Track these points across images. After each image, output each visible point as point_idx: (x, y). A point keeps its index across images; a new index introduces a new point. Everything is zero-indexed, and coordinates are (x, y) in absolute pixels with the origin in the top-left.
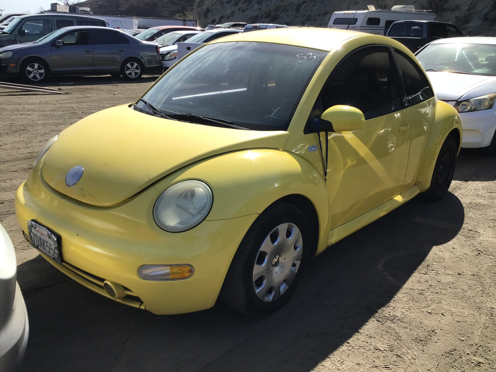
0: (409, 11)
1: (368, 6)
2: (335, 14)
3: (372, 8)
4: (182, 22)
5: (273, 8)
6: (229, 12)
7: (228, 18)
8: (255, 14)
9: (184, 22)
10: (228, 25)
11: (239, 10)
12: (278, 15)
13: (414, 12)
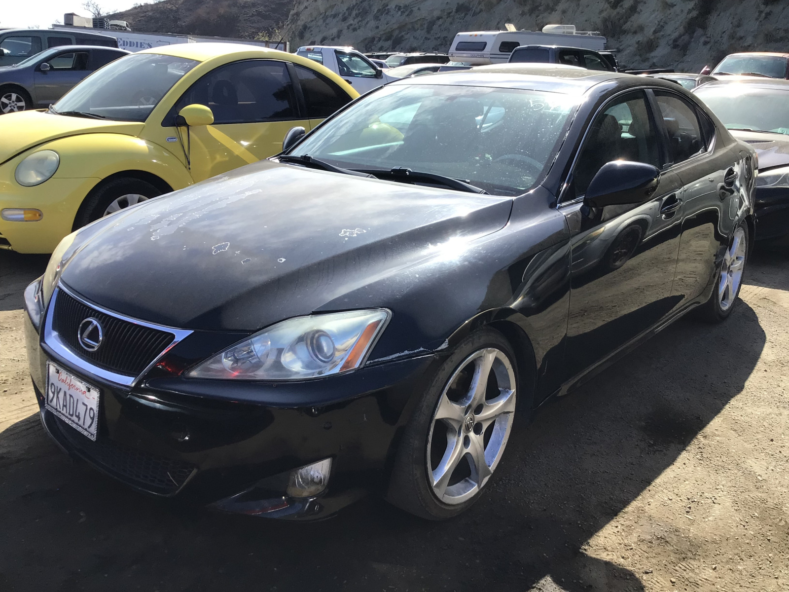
0: (567, 33)
1: (506, 25)
2: (459, 35)
3: (511, 28)
5: (395, 26)
6: (334, 31)
7: (333, 39)
8: (370, 35)
9: (266, 45)
11: (348, 28)
12: (402, 36)
13: (574, 34)
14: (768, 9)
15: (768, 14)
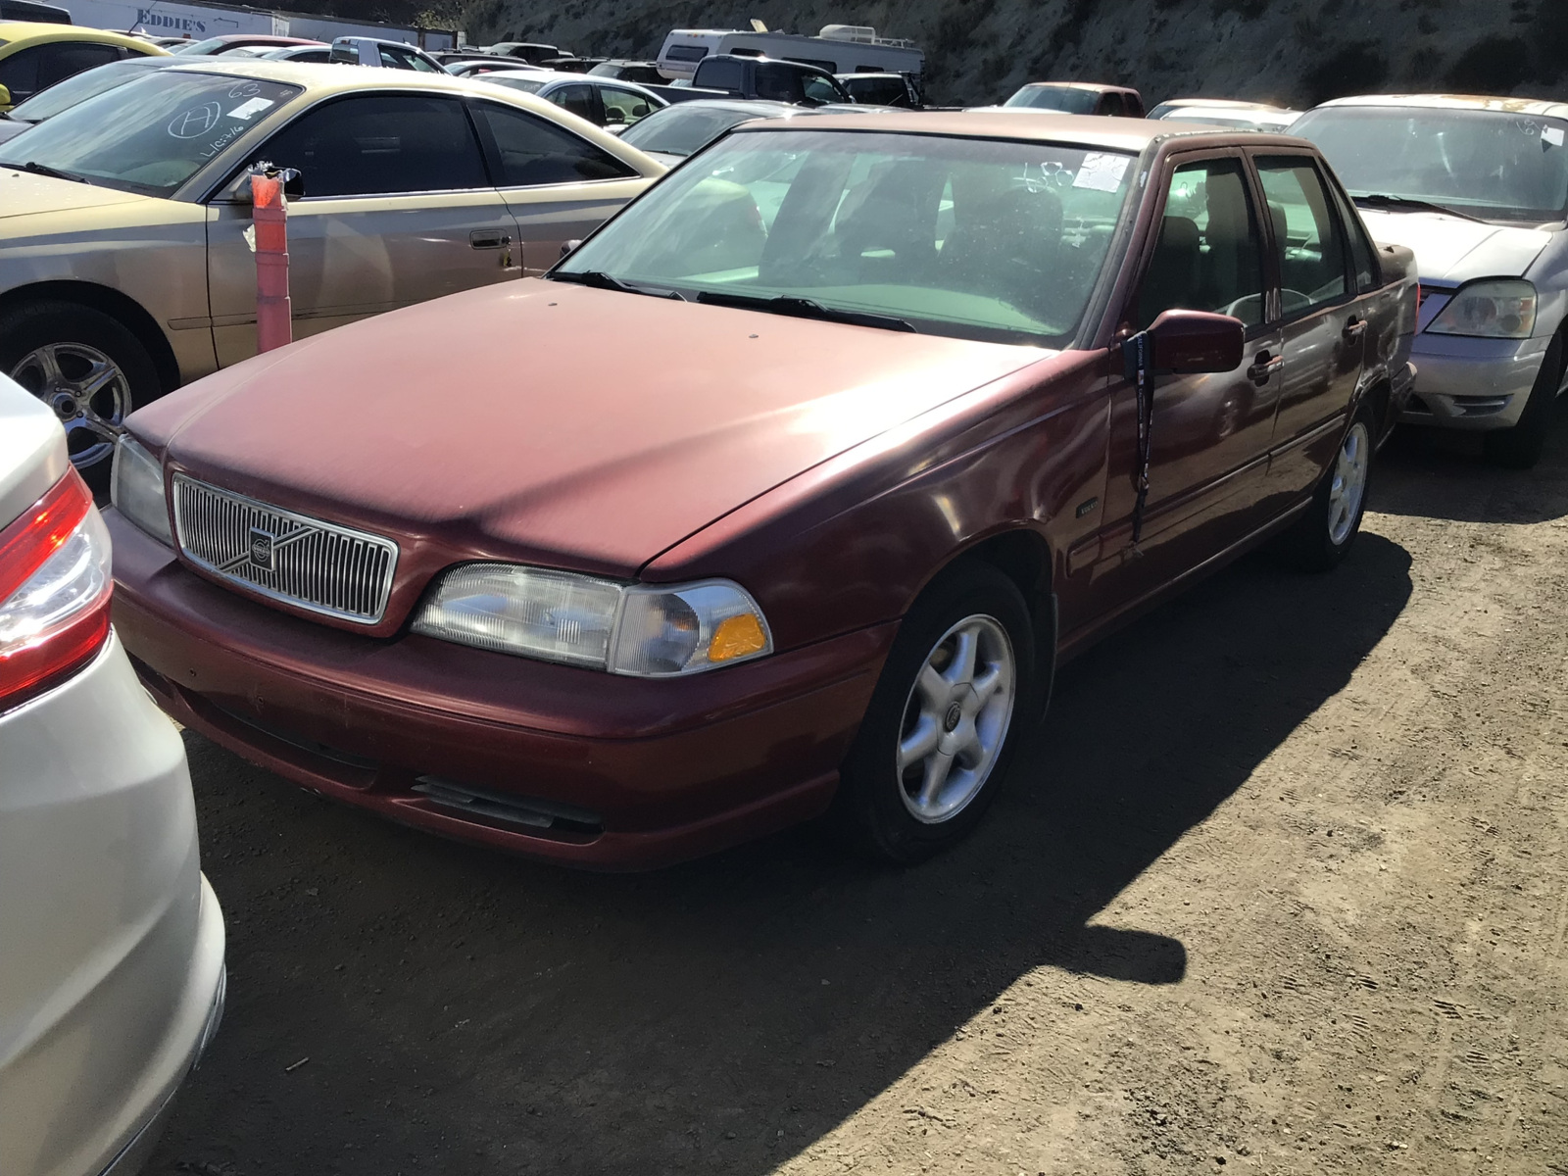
0: (860, 40)
1: (752, 21)
2: (673, 34)
3: (760, 27)
4: (416, 34)
5: (642, 13)
6: (545, 16)
7: (541, 31)
8: (600, 26)
9: (419, 36)
10: (506, 48)
11: (567, 11)
12: (651, 31)
13: (873, 43)
14: (1161, 17)
15: (1163, 24)
